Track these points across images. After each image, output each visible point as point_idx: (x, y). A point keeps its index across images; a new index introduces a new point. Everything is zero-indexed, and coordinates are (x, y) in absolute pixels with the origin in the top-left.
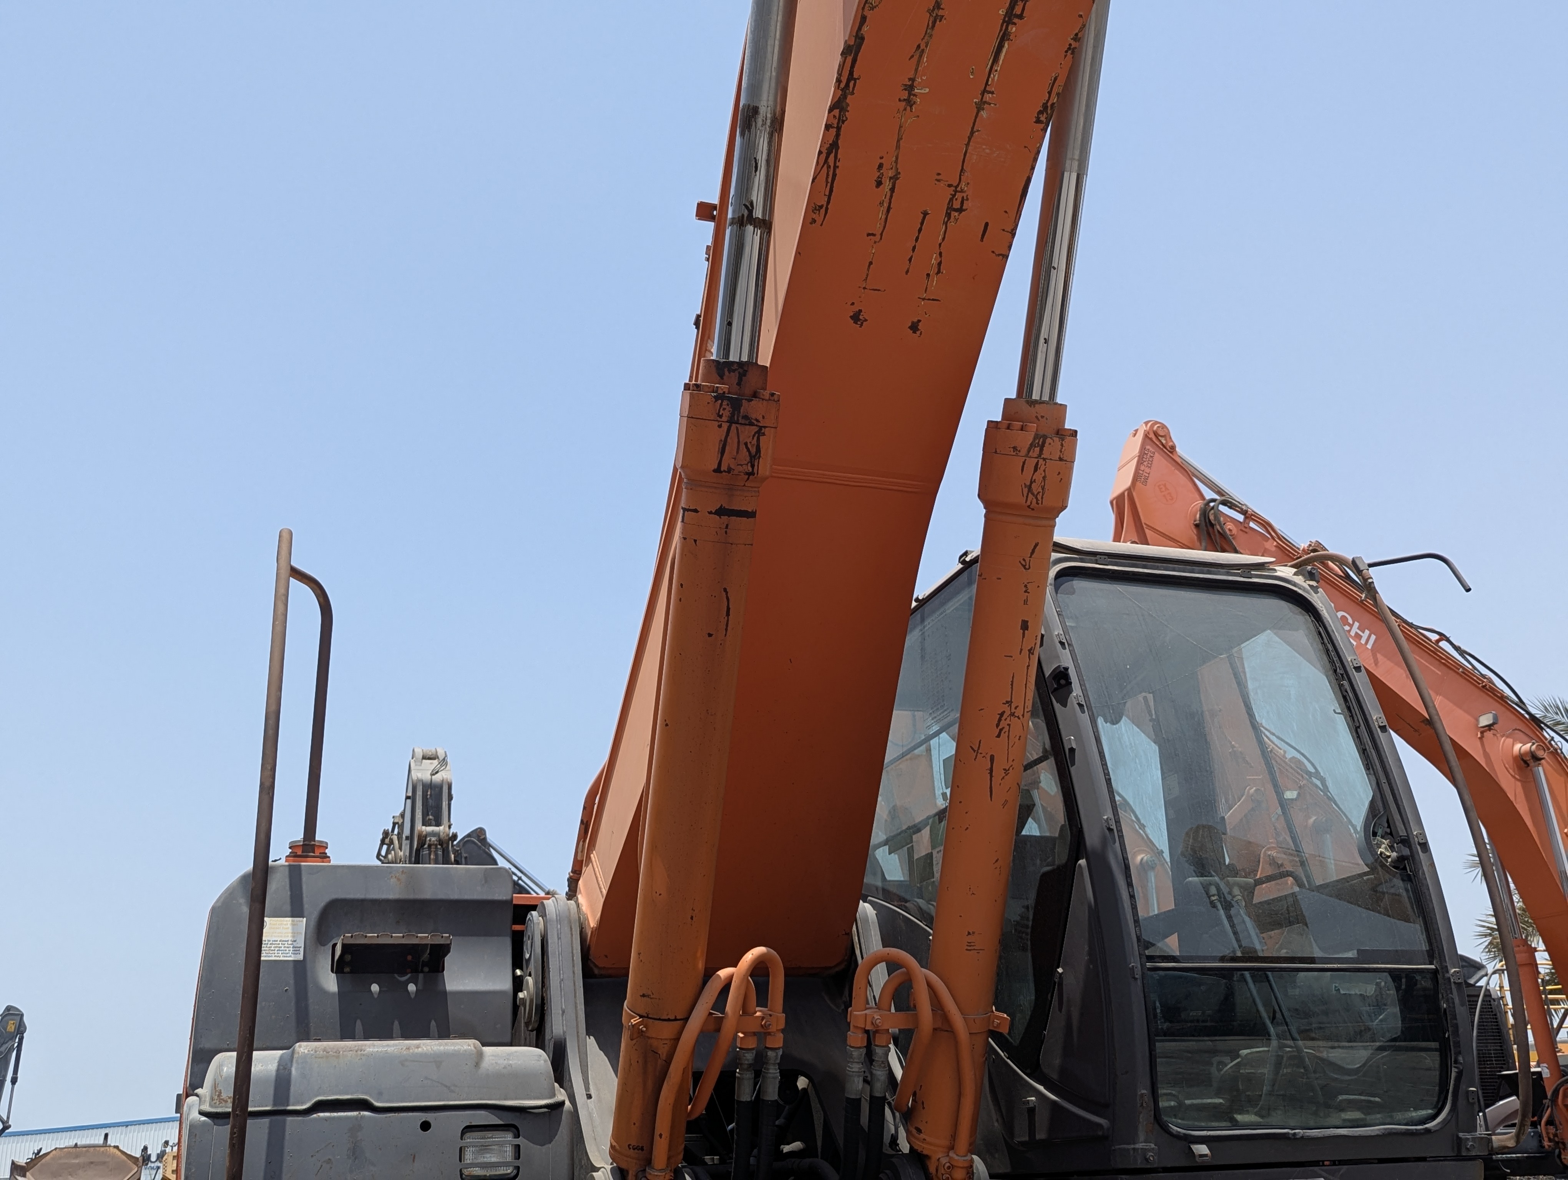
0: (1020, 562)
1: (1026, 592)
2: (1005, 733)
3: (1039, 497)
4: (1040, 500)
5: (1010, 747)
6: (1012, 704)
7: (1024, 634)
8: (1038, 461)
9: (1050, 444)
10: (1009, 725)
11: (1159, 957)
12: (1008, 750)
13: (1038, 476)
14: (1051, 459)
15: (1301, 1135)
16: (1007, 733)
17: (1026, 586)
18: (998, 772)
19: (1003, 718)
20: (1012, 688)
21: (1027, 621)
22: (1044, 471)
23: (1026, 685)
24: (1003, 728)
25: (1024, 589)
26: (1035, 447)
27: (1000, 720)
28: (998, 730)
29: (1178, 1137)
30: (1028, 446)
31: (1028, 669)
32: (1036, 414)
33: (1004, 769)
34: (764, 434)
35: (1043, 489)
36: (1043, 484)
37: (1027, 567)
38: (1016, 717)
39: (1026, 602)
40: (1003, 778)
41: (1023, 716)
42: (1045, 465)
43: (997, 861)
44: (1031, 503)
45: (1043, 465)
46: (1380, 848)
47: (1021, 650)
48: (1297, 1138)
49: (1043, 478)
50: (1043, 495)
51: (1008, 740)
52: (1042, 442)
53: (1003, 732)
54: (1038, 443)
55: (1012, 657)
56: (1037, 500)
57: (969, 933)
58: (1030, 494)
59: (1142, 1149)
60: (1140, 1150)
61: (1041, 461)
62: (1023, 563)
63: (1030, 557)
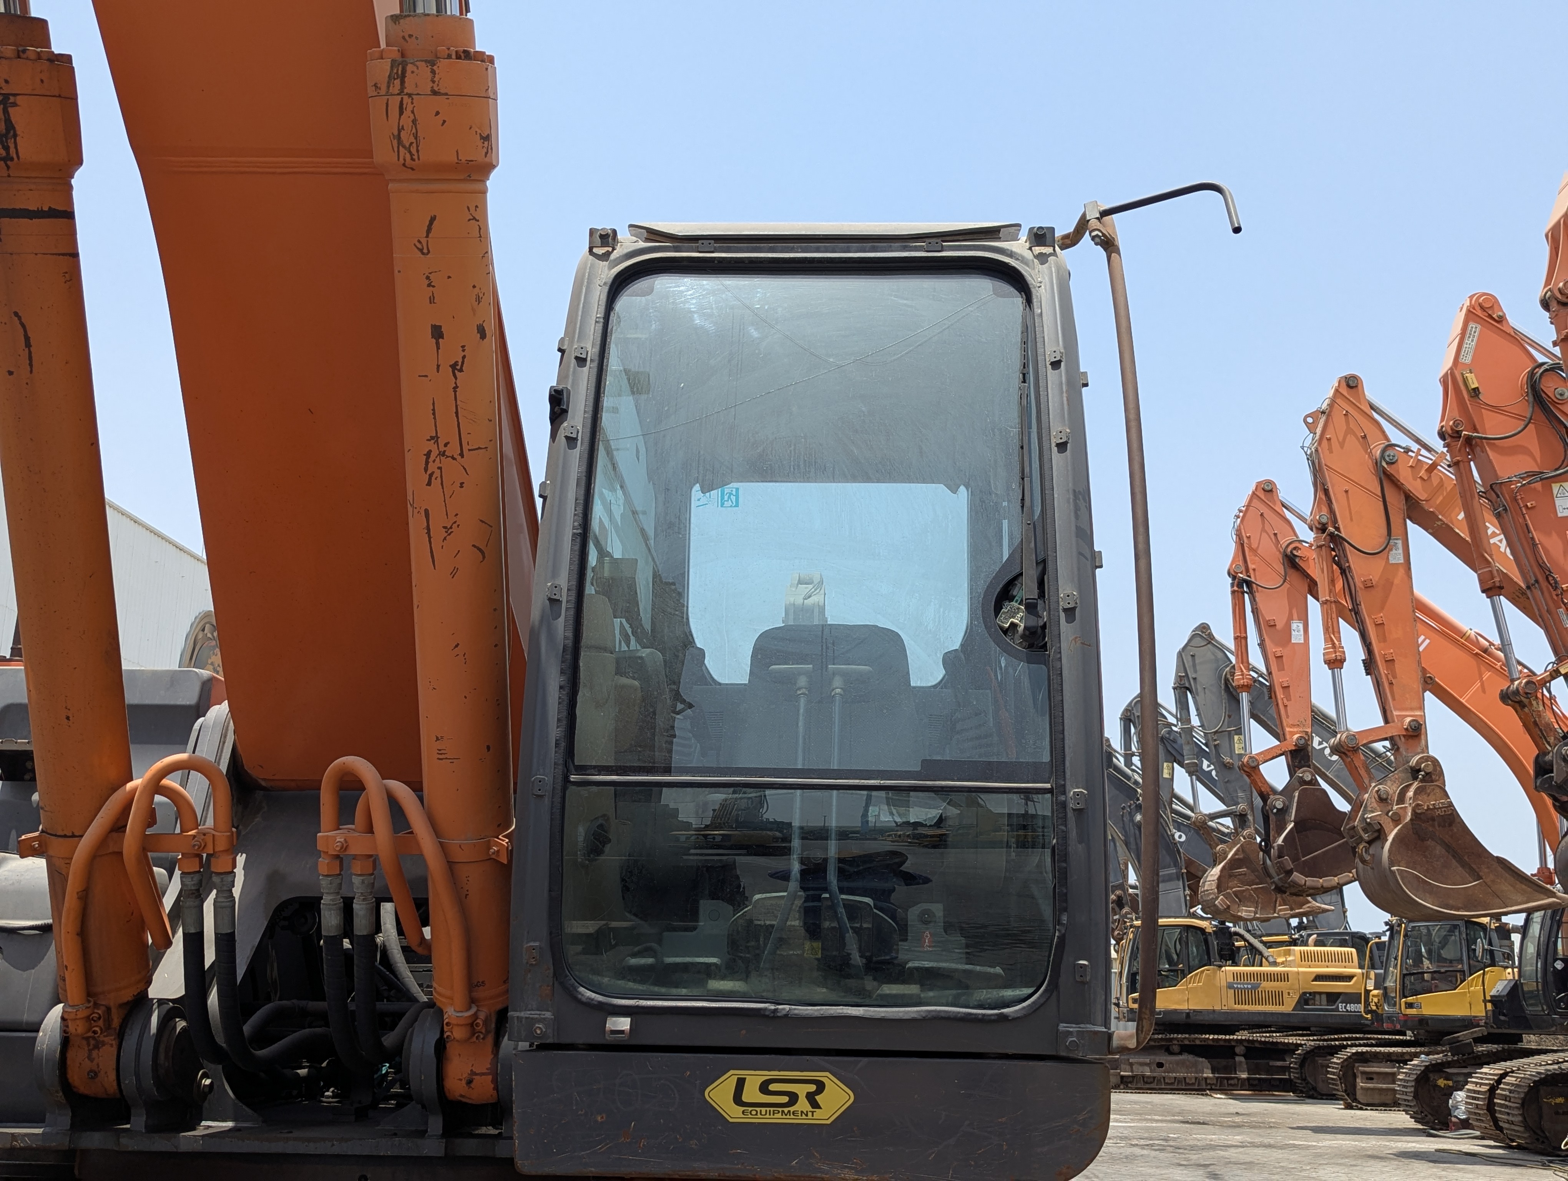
0: (415, 245)
1: (429, 285)
2: (436, 479)
3: (414, 150)
4: (416, 154)
5: (447, 497)
6: (439, 440)
7: (438, 344)
8: (402, 98)
9: (413, 72)
10: (440, 468)
11: (595, 767)
12: (445, 501)
13: (406, 120)
14: (418, 94)
15: (784, 1012)
16: (439, 479)
17: (428, 278)
18: (438, 533)
19: (431, 460)
20: (435, 418)
21: (440, 327)
22: (413, 112)
23: (457, 413)
24: (433, 472)
25: (427, 282)
26: (395, 79)
27: (427, 463)
28: (428, 477)
29: (590, 1005)
30: (387, 79)
31: (455, 392)
32: (402, 34)
33: (445, 527)
34: (15, 104)
35: (416, 138)
36: (414, 131)
37: (425, 251)
38: (448, 457)
39: (432, 300)
40: (445, 539)
41: (462, 455)
42: (412, 103)
43: (457, 646)
44: (405, 160)
45: (410, 103)
46: (1013, 617)
47: (438, 366)
48: (778, 1017)
49: (413, 121)
50: (417, 147)
51: (443, 488)
52: (402, 71)
53: (433, 478)
54: (397, 73)
55: (426, 376)
56: (411, 154)
57: (437, 739)
58: (400, 147)
59: (526, 1018)
60: (524, 1020)
61: (406, 100)
62: (419, 246)
63: (427, 236)
